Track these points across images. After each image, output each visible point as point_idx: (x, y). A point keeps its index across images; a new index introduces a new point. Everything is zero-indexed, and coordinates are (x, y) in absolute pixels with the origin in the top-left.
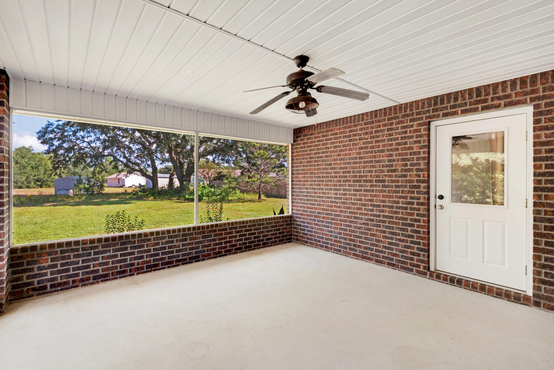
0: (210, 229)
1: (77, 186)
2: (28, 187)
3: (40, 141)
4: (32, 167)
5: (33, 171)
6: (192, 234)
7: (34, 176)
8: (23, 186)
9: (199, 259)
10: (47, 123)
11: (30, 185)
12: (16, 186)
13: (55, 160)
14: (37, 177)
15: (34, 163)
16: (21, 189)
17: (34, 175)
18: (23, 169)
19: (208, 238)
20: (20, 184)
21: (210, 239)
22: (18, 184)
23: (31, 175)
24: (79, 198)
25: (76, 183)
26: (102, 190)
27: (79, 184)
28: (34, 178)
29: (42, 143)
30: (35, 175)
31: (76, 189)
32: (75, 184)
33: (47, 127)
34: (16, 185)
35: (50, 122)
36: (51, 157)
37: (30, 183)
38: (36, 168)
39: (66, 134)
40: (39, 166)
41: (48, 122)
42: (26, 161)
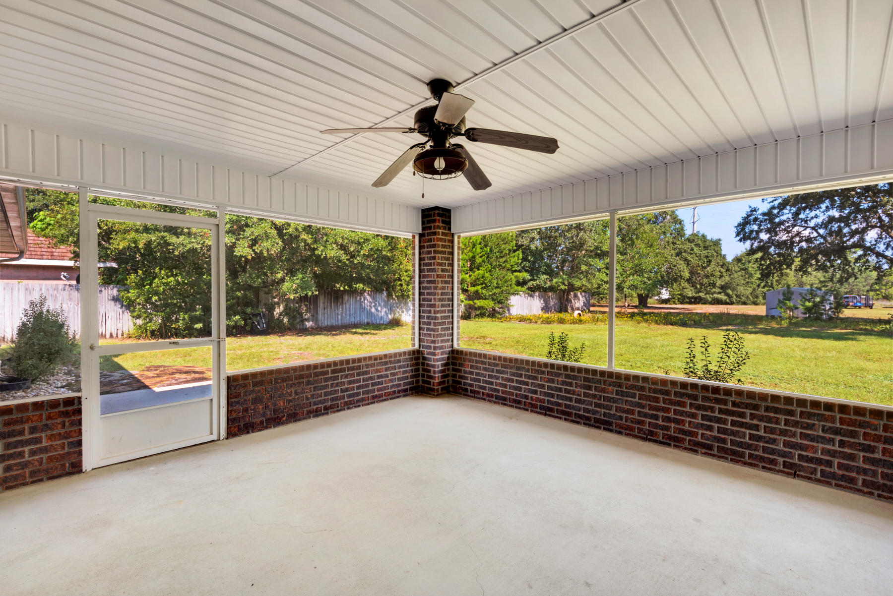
0: (631, 382)
1: (783, 302)
2: (755, 303)
3: (738, 238)
6: (599, 382)
8: (749, 302)
9: (611, 427)
10: (749, 210)
11: (757, 301)
12: (739, 301)
16: (745, 306)
18: (749, 278)
19: (627, 396)
20: (744, 299)
21: (631, 401)
22: (741, 299)
24: (778, 323)
25: (781, 297)
27: (786, 300)
29: (740, 240)
31: (781, 308)
32: (779, 300)
33: (749, 216)
34: (738, 299)
35: (753, 207)
37: (757, 297)
39: (777, 220)
41: (750, 207)
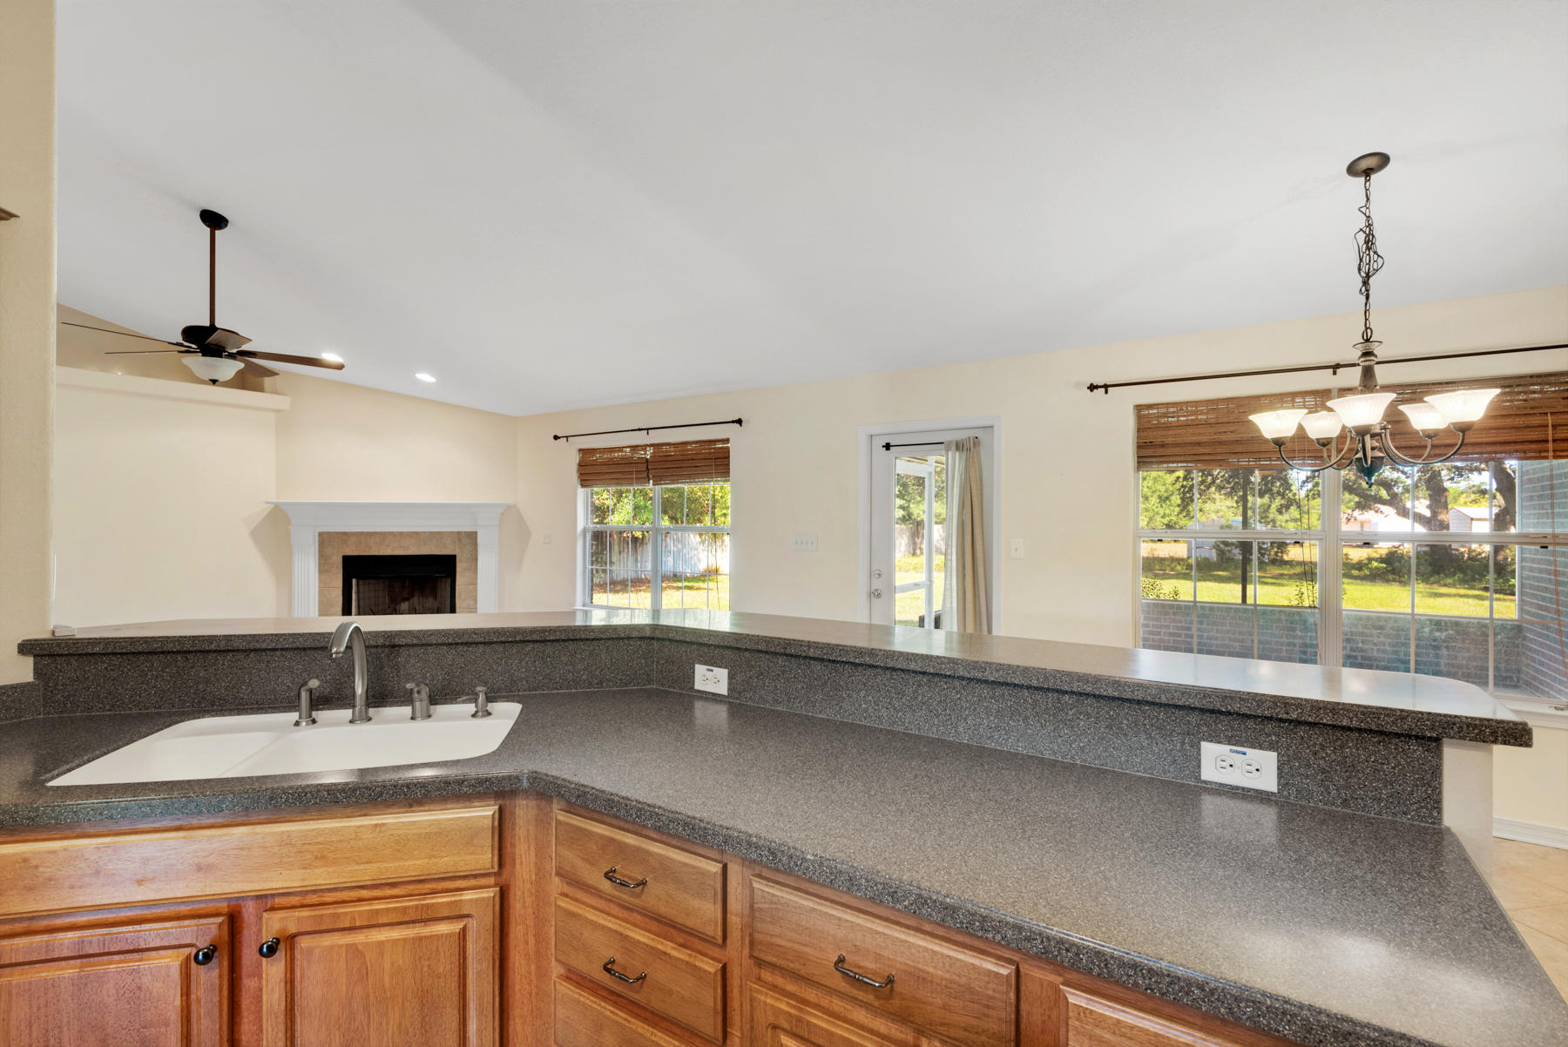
4: (1160, 497)
5: (1162, 507)
7: (1163, 517)
13: (1185, 483)
14: (1168, 519)
15: (1163, 489)
17: (1162, 512)
23: (1158, 513)
26: (1282, 552)
28: (1163, 520)
30: (1165, 514)
36: (1178, 478)
38: (1167, 498)
40: (1171, 495)
42: (1150, 484)
